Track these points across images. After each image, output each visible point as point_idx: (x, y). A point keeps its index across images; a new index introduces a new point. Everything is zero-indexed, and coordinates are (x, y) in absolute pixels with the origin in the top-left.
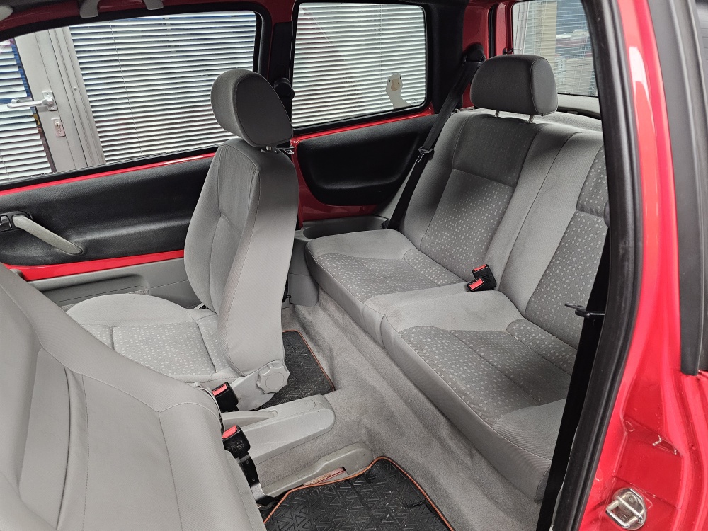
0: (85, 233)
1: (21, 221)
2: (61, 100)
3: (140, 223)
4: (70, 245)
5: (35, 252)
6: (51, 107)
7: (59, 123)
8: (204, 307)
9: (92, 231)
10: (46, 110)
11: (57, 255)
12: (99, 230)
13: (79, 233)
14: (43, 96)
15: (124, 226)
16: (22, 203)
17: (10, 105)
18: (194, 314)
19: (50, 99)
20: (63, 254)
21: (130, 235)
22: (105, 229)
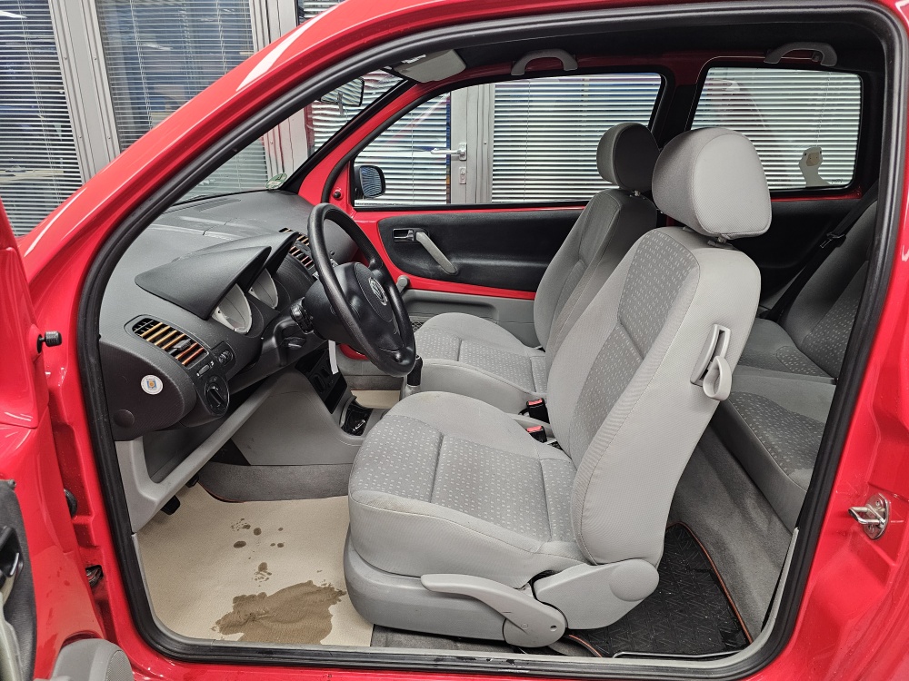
0: (463, 258)
1: (422, 237)
2: (472, 153)
3: (506, 259)
4: (448, 264)
5: (423, 265)
6: (462, 157)
7: (464, 172)
8: (541, 349)
9: (468, 257)
10: (457, 159)
11: (438, 271)
12: (474, 258)
13: (458, 257)
14: (459, 146)
15: (493, 259)
16: (426, 222)
17: (433, 151)
18: (531, 352)
19: (463, 150)
20: (442, 271)
21: (496, 266)
22: (478, 258)
